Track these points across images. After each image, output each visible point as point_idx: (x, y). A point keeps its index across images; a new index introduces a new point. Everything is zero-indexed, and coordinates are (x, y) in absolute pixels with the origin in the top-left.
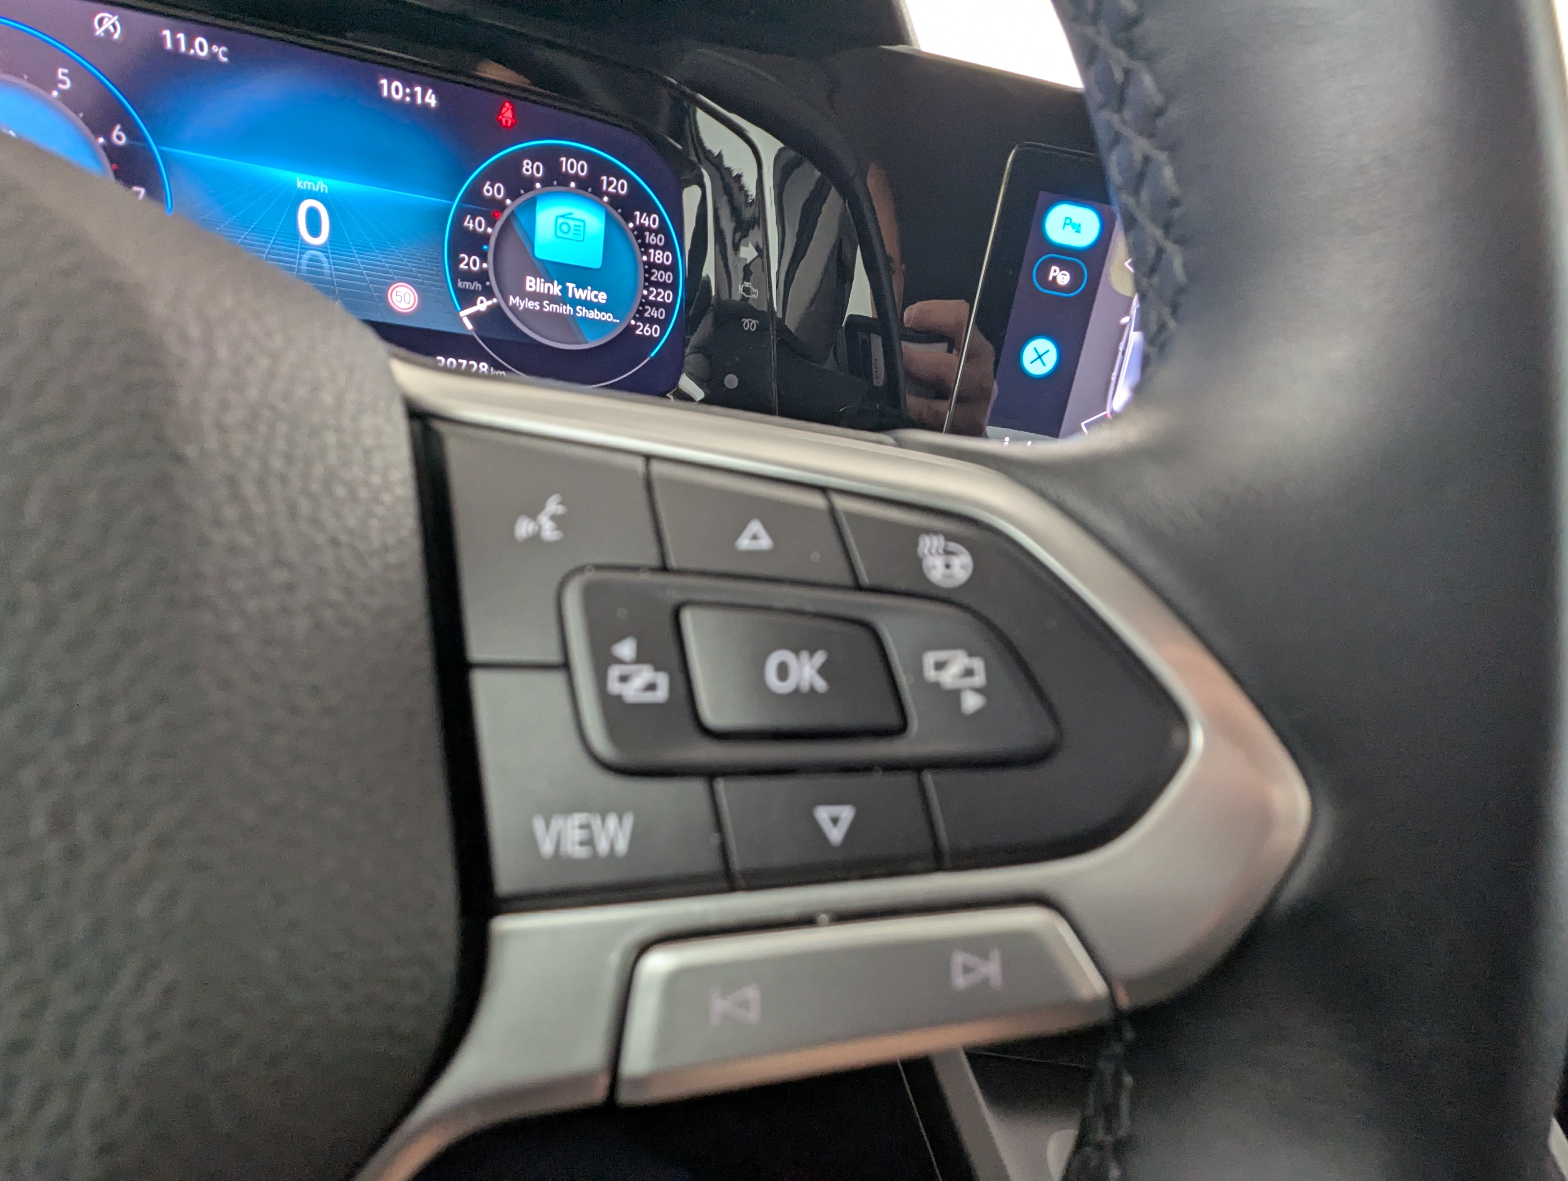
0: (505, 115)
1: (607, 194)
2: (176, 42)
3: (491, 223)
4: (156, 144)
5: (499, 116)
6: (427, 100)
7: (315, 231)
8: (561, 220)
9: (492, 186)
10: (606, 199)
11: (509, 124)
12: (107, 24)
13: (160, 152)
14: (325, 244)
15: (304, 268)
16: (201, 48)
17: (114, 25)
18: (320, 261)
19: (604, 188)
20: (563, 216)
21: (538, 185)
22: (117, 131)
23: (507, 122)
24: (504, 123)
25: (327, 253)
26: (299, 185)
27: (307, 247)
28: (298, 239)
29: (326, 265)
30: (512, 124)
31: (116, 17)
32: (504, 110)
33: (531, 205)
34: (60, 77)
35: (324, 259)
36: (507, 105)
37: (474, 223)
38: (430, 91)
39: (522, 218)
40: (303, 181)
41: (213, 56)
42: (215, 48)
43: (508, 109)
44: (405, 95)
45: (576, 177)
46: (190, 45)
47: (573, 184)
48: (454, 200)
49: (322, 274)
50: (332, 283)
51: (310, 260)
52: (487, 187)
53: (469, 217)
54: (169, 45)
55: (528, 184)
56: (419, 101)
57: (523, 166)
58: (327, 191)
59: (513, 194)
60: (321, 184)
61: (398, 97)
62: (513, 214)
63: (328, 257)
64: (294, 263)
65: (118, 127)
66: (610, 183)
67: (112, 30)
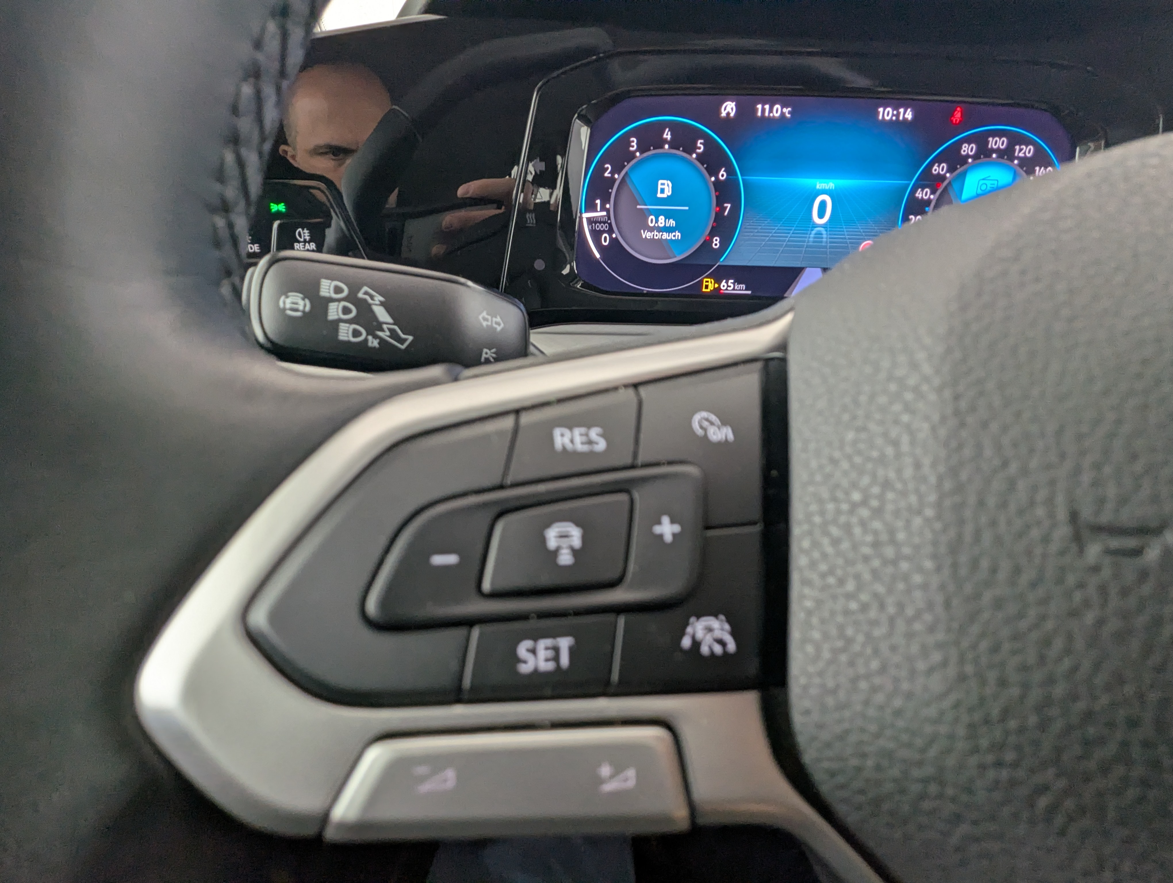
0: (956, 116)
1: (1018, 158)
2: (763, 110)
3: (933, 192)
4: (741, 175)
5: (951, 117)
6: (906, 116)
7: (821, 215)
8: (982, 182)
9: (939, 166)
10: (1016, 162)
11: (958, 122)
12: (729, 109)
13: (743, 180)
14: (827, 222)
15: (811, 239)
16: (777, 111)
17: (732, 109)
18: (822, 234)
19: (1016, 154)
20: (983, 179)
21: (970, 160)
22: (722, 172)
23: (956, 120)
24: (954, 121)
25: (827, 228)
26: (818, 187)
27: (816, 226)
28: (811, 222)
29: (825, 236)
30: (960, 121)
31: (734, 103)
32: (956, 112)
33: (964, 175)
34: (699, 145)
35: (824, 232)
36: (959, 109)
37: (922, 194)
38: (909, 110)
39: (956, 186)
40: (820, 184)
41: (783, 114)
42: (785, 110)
43: (959, 111)
44: (893, 115)
45: (998, 151)
46: (771, 111)
47: (994, 156)
48: (911, 180)
49: (821, 242)
50: (825, 247)
51: (816, 234)
52: (935, 167)
53: (920, 190)
54: (759, 114)
55: (963, 160)
56: (901, 118)
57: (962, 148)
58: (833, 188)
59: (951, 170)
60: (830, 184)
61: (887, 118)
62: (950, 184)
63: (826, 231)
64: (806, 238)
65: (723, 169)
66: (1021, 150)
67: (730, 111)
